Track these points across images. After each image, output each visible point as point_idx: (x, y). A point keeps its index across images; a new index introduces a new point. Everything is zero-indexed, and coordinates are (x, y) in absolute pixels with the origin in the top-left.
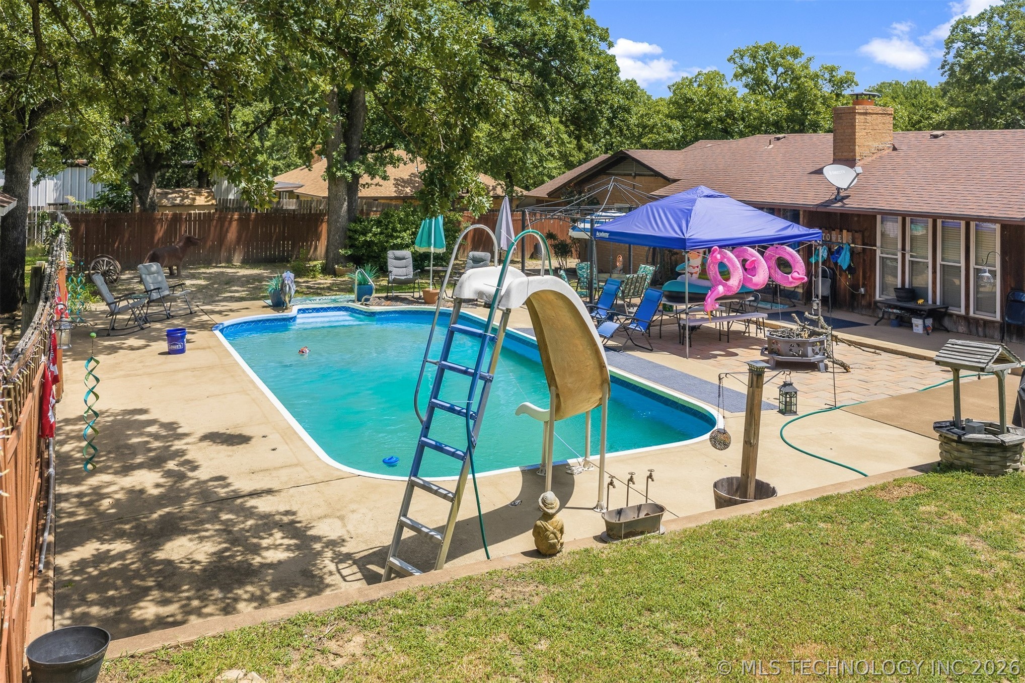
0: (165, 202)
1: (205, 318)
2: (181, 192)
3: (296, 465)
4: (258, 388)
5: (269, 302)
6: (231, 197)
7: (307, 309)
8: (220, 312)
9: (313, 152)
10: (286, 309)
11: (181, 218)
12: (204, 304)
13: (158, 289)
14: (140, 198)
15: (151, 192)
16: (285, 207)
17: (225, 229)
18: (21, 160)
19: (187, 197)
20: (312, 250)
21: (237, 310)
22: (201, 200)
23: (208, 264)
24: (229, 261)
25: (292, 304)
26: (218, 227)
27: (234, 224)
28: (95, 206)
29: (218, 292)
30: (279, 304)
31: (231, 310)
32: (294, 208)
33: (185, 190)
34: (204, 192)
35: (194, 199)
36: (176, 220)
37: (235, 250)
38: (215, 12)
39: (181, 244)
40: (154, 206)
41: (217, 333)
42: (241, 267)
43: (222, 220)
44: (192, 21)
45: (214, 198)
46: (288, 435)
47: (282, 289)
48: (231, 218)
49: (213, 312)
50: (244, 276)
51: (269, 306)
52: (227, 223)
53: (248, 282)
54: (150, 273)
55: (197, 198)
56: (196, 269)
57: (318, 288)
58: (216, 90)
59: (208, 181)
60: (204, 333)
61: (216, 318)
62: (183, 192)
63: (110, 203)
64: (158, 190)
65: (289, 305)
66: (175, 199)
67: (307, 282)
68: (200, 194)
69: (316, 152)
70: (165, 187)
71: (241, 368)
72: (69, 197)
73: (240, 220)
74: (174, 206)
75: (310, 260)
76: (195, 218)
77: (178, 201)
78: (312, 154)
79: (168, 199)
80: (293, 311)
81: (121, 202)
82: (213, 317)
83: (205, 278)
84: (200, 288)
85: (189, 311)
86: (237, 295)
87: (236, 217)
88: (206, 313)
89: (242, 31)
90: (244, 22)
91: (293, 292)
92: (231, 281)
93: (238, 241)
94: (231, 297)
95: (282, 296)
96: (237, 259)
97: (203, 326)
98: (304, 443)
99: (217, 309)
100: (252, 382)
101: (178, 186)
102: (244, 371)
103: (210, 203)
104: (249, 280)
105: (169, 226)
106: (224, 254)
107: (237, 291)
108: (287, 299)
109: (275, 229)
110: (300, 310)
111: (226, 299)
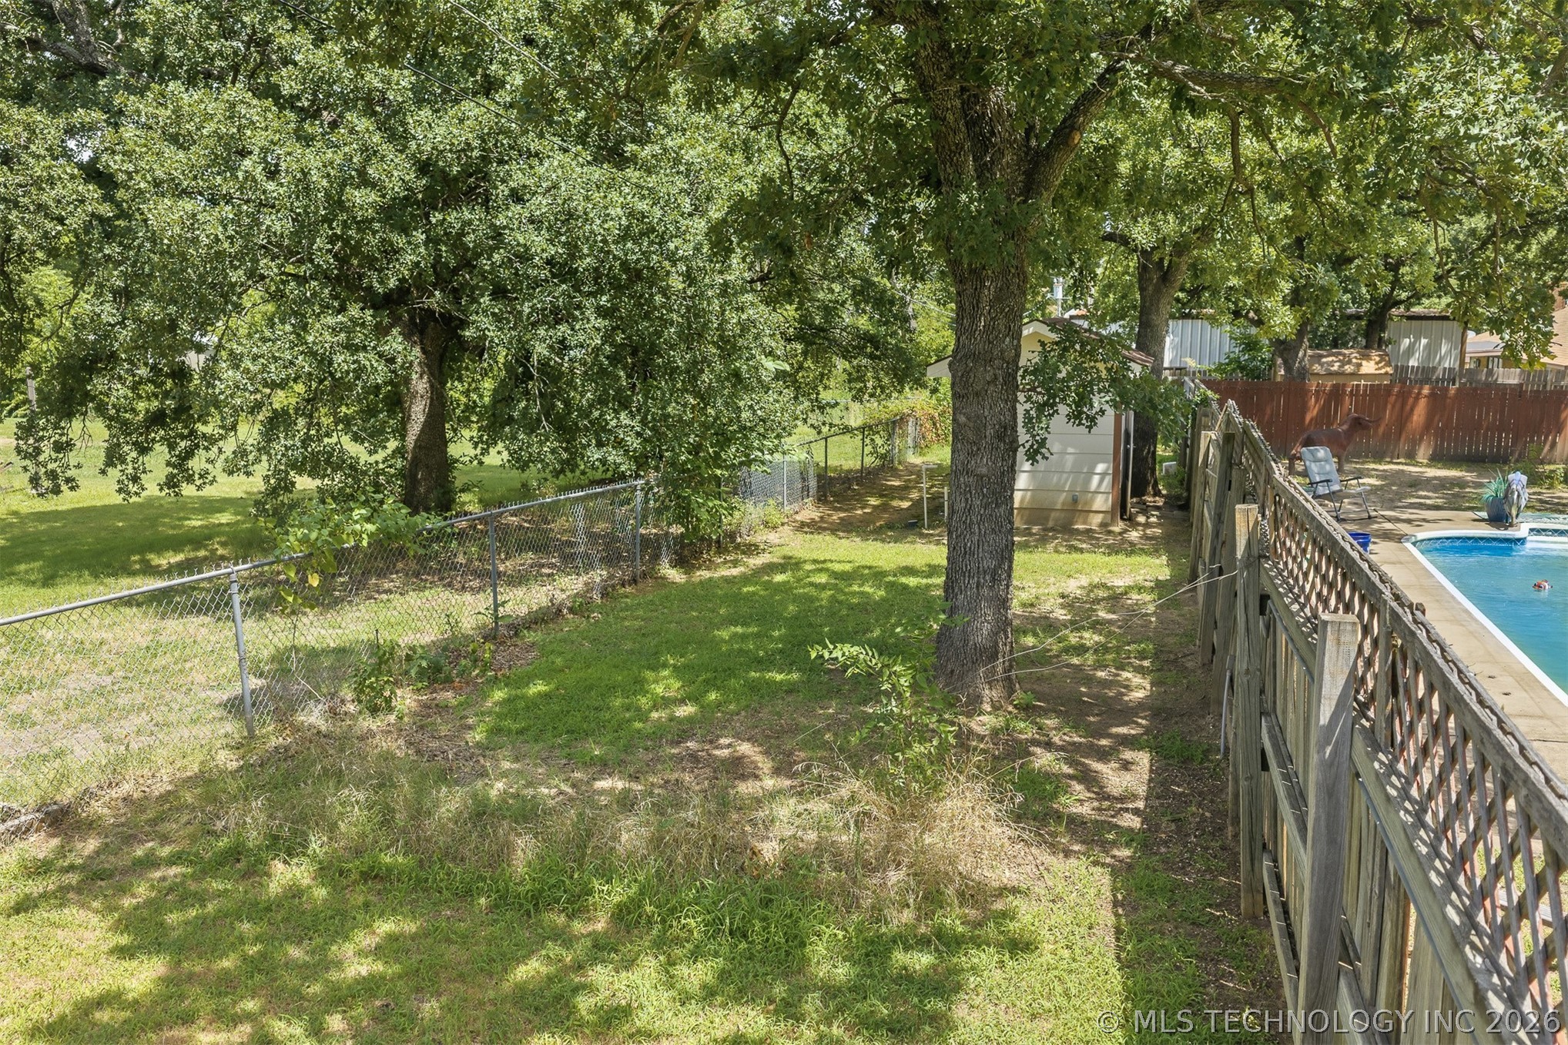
0: (1317, 368)
1: (1388, 526)
2: (1340, 354)
3: (1541, 717)
4: (1476, 620)
5: (1484, 515)
6: (1413, 362)
7: (1544, 530)
8: (1409, 521)
9: (1555, 293)
10: (1511, 525)
11: (1344, 391)
12: (1383, 508)
13: (1328, 481)
14: (1285, 362)
15: (1301, 354)
16: (1500, 381)
17: (1408, 408)
18: (1157, 311)
19: (1349, 362)
20: (1547, 448)
21: (1435, 521)
22: (1369, 367)
23: (1379, 457)
24: (1411, 456)
25: (1520, 519)
26: (1398, 406)
27: (1423, 402)
28: (1223, 371)
29: (1401, 496)
30: (1499, 517)
31: (1427, 521)
32: (1516, 382)
33: (1346, 352)
34: (1375, 355)
35: (1359, 365)
36: (1337, 393)
37: (1421, 439)
38: (1505, 115)
39: (1345, 427)
40: (1304, 373)
41: (1409, 545)
42: (1428, 466)
43: (1404, 395)
44: (1474, 131)
45: (1388, 364)
46: (1526, 681)
47: (1506, 496)
48: (1419, 393)
49: (1398, 520)
50: (1435, 478)
51: (1483, 520)
52: (1411, 400)
53: (1443, 487)
54: (1317, 460)
55: (1364, 363)
56: (1363, 463)
57: (1558, 504)
58: (1405, 202)
59: (1381, 339)
60: (1391, 545)
61: (1404, 528)
62: (1344, 355)
63: (1242, 368)
64: (1310, 352)
65: (1515, 521)
66: (1331, 364)
67: (1540, 494)
68: (1367, 357)
69: (1561, 294)
70: (1318, 346)
71: (1448, 593)
72: (1188, 360)
73: (1432, 395)
74: (1331, 374)
75: (1542, 462)
76: (1365, 391)
77: (1336, 367)
78: (1552, 297)
79: (1322, 365)
80: (1522, 530)
81: (1257, 368)
82: (1400, 526)
83: (1377, 477)
84: (1375, 490)
85: (1366, 515)
86: (1428, 502)
87: (1426, 391)
88: (1389, 520)
89: (1541, 135)
90: (1543, 124)
91: (1523, 503)
92: (1416, 483)
93: (1428, 425)
94: (1421, 504)
95: (1506, 507)
96: (1423, 453)
97: (1387, 536)
98: (1551, 694)
99: (1405, 516)
100: (1467, 611)
101: (1336, 346)
102: (1453, 597)
103: (1383, 371)
104: (1442, 484)
105: (1327, 403)
106: (1404, 446)
107: (1429, 498)
108: (1514, 512)
109: (1487, 414)
110: (1532, 530)
111: (1412, 506)
